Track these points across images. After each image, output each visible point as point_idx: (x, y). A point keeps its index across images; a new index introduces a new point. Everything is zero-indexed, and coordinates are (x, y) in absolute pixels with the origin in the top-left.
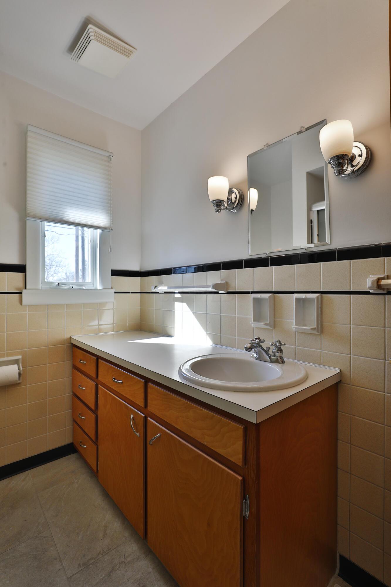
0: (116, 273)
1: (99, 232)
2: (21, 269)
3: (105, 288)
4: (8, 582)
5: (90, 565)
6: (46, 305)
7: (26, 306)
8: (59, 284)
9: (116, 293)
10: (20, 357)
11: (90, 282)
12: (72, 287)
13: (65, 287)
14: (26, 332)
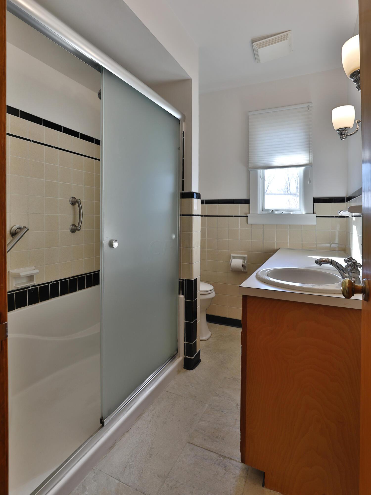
0: (317, 200)
1: (303, 168)
2: (247, 201)
3: (308, 212)
4: (207, 362)
5: (236, 380)
6: (262, 225)
7: (250, 224)
8: (273, 211)
9: (317, 217)
10: (246, 256)
11: (299, 208)
12: (282, 213)
13: (276, 212)
14: (250, 241)
